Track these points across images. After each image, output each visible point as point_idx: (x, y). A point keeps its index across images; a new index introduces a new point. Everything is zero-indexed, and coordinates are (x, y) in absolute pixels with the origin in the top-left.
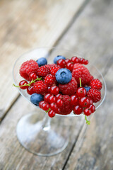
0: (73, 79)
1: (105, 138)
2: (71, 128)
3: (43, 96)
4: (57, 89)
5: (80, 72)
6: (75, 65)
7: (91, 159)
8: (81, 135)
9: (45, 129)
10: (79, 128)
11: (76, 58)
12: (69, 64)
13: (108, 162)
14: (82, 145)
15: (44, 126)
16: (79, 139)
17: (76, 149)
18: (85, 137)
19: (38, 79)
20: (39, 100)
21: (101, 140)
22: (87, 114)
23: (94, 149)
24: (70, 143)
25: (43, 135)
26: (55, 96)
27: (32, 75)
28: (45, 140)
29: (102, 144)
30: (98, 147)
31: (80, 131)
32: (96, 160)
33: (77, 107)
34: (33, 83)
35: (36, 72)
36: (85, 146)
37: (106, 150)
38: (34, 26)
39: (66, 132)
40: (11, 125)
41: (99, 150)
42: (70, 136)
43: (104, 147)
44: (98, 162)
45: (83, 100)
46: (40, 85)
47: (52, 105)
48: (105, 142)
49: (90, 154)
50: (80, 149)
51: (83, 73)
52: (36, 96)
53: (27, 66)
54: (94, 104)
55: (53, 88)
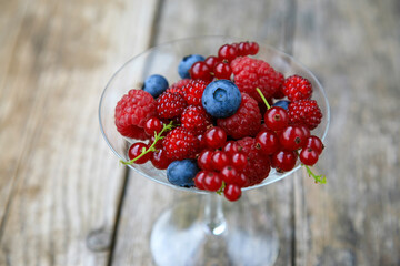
0: (245, 96)
1: (352, 198)
2: (270, 206)
3: (195, 161)
4: (220, 134)
5: (253, 76)
6: (234, 63)
7: (343, 255)
8: (298, 212)
9: (218, 231)
10: (288, 199)
11: (229, 47)
12: (219, 68)
13: (382, 246)
14: (310, 232)
15: (212, 226)
16: (299, 222)
17: (302, 247)
18: (308, 215)
19: (165, 127)
20: (189, 173)
21: (346, 206)
22: (310, 162)
23: (340, 231)
24: (282, 240)
25: (215, 245)
26: (222, 150)
27: (149, 124)
28: (226, 255)
29: (351, 214)
30: (346, 222)
31: (292, 205)
32: (354, 254)
33: (280, 156)
34: (160, 141)
35: (155, 113)
36: (317, 232)
37: (366, 224)
38: (89, 13)
39: (263, 218)
40: (138, 253)
41: (352, 230)
42: (276, 224)
43: (358, 219)
44: (361, 255)
45: (287, 134)
46: (178, 140)
47: (226, 172)
48: (355, 206)
49: (337, 245)
50: (310, 243)
51: (259, 76)
52: (180, 168)
53: (129, 109)
54: (313, 133)
55: (210, 135)
